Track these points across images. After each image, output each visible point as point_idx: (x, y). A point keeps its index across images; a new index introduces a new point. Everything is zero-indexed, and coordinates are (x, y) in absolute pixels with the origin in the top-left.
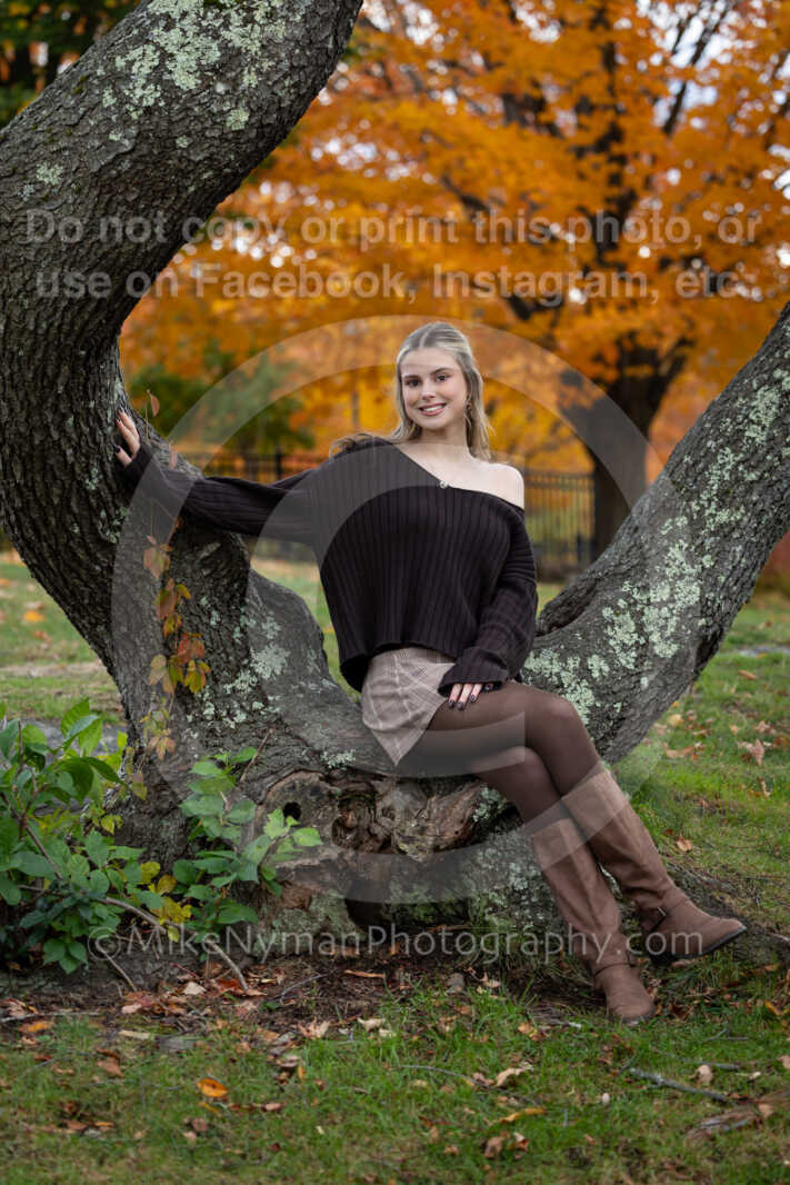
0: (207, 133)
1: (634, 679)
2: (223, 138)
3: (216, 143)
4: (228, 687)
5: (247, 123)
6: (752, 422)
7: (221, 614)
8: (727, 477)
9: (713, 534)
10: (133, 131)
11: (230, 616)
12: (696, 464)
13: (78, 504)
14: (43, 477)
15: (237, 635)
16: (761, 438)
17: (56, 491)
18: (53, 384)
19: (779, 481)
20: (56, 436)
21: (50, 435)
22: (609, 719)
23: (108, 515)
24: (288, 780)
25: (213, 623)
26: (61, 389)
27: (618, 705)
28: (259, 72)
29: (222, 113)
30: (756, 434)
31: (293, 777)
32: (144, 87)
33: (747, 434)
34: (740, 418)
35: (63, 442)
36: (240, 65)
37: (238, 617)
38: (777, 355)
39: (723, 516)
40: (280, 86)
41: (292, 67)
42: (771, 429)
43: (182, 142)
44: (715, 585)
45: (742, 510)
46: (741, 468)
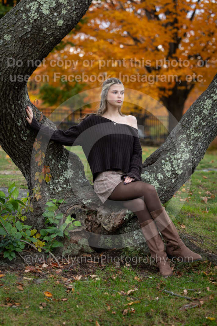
0: (52, 27)
1: (170, 180)
2: (56, 28)
3: (54, 29)
4: (57, 181)
5: (63, 24)
6: (205, 109)
7: (55, 160)
8: (197, 124)
9: (193, 140)
10: (31, 26)
11: (58, 161)
12: (188, 120)
13: (15, 129)
14: (6, 122)
15: (60, 166)
16: (207, 113)
17: (9, 126)
18: (8, 96)
19: (212, 125)
20: (9, 110)
21: (7, 110)
22: (163, 191)
23: (24, 132)
24: (72, 207)
25: (53, 163)
26: (10, 97)
27: (166, 187)
28: (66, 10)
29: (56, 21)
30: (206, 112)
31: (74, 206)
32: (34, 13)
33: (203, 112)
34: (201, 107)
35: (11, 112)
36: (61, 8)
37: (60, 161)
38: (212, 90)
39: (196, 135)
40: (72, 14)
41: (76, 8)
42: (210, 110)
43: (45, 29)
44: (193, 154)
45: (201, 133)
46: (201, 121)
